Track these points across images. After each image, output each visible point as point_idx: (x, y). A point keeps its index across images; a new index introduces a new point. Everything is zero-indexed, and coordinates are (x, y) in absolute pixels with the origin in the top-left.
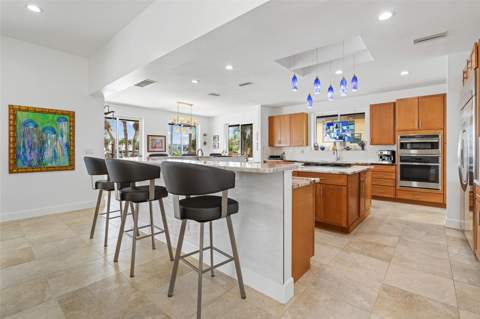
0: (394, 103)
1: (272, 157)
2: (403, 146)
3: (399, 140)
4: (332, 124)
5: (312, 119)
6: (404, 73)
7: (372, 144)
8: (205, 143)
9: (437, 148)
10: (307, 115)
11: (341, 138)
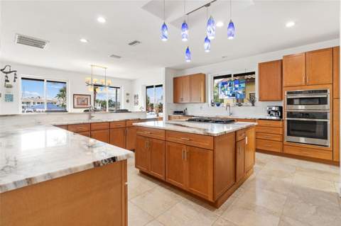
0: (281, 61)
1: (176, 112)
2: (290, 102)
3: (286, 96)
4: (226, 83)
5: (209, 79)
6: (290, 24)
7: (260, 100)
8: (128, 101)
9: (326, 103)
10: (205, 75)
11: (233, 95)
